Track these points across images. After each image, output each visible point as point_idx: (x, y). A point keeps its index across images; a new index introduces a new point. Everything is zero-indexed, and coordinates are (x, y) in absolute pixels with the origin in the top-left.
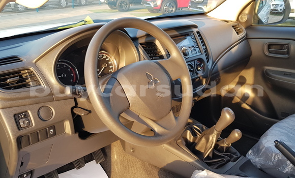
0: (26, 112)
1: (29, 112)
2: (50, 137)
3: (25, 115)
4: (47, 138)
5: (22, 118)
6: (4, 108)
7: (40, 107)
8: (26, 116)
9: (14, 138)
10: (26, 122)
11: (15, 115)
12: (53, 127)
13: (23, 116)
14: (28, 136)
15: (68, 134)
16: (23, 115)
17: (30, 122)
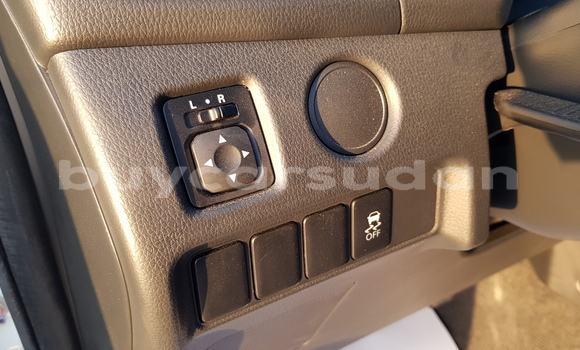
0: (235, 88)
1: (255, 89)
2: (360, 254)
3: (229, 110)
4: (348, 257)
5: (208, 127)
6: (87, 47)
7: (319, 60)
8: (237, 115)
9: (152, 261)
10: (238, 155)
11: (161, 103)
12: (383, 198)
13: (213, 115)
14: (245, 247)
15: (450, 240)
16: (215, 104)
17: (258, 155)
